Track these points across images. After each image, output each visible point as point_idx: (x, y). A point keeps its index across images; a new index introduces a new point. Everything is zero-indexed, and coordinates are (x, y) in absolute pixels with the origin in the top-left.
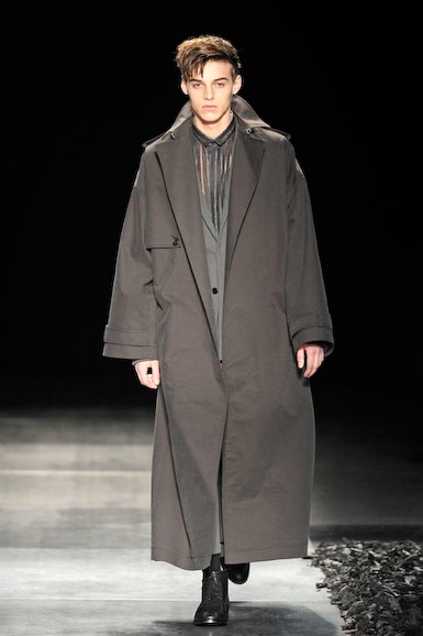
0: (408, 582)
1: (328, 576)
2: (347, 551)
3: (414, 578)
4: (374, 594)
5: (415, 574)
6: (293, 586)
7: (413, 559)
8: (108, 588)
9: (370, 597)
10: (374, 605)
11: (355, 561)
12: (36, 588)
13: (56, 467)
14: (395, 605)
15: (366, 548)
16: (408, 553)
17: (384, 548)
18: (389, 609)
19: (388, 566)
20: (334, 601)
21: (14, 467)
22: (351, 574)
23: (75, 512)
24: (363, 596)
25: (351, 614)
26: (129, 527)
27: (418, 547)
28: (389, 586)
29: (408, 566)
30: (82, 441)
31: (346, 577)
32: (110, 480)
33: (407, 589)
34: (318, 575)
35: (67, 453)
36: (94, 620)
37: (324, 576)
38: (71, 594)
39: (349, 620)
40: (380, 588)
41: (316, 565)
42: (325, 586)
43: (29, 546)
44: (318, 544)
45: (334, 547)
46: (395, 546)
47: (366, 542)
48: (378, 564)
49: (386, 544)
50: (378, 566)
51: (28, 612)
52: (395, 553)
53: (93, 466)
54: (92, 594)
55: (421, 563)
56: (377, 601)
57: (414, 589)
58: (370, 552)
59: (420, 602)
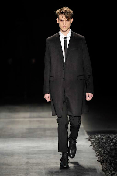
0: (112, 144)
1: (92, 143)
2: (97, 137)
3: (113, 143)
4: (103, 147)
5: (114, 142)
6: (83, 146)
7: (113, 138)
8: (38, 147)
9: (102, 148)
10: (103, 150)
11: (99, 139)
12: (20, 148)
13: (25, 118)
14: (109, 150)
15: (101, 136)
17: (106, 136)
18: (107, 151)
19: (107, 140)
20: (94, 149)
21: (14, 118)
22: (98, 143)
23: (30, 129)
24: (101, 148)
25: (98, 152)
26: (43, 132)
27: (114, 136)
28: (107, 145)
29: (112, 140)
30: (31, 111)
31: (97, 143)
32: (38, 121)
33: (112, 146)
34: (90, 143)
35: (28, 115)
36: (35, 155)
37: (91, 143)
38: (29, 149)
39: (98, 154)
40: (105, 146)
41: (89, 140)
42: (92, 146)
43: (19, 137)
44: (89, 135)
45: (94, 136)
46: (108, 135)
47: (101, 135)
48: (104, 140)
49: (106, 135)
50: (104, 141)
51: (19, 154)
52: (108, 137)
53: (34, 117)
54: (34, 149)
55: (115, 140)
56: (104, 149)
57: (113, 146)
58: (103, 137)
59: (115, 149)
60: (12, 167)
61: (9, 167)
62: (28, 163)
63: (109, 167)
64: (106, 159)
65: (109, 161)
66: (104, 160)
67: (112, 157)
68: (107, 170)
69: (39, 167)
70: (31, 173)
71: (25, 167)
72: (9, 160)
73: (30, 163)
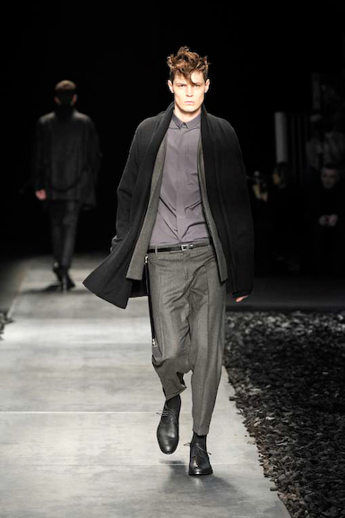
0: (247, 332)
3: (250, 330)
4: (231, 338)
8: (105, 337)
9: (229, 339)
10: (231, 343)
12: (71, 338)
14: (241, 343)
16: (246, 318)
18: (238, 344)
19: (237, 325)
27: (251, 315)
28: (238, 334)
33: (245, 336)
36: (99, 353)
38: (88, 340)
40: (234, 335)
43: (67, 318)
46: (240, 315)
49: (236, 314)
50: (232, 325)
52: (241, 318)
54: (97, 341)
55: (253, 323)
56: (233, 342)
57: (250, 335)
58: (229, 318)
59: (253, 341)
60: (55, 374)
61: (49, 375)
62: (85, 368)
63: (242, 376)
64: (237, 360)
65: (241, 364)
66: (232, 362)
67: (248, 356)
68: (238, 382)
69: (108, 375)
70: (92, 387)
71: (80, 375)
72: (49, 361)
73: (88, 367)
